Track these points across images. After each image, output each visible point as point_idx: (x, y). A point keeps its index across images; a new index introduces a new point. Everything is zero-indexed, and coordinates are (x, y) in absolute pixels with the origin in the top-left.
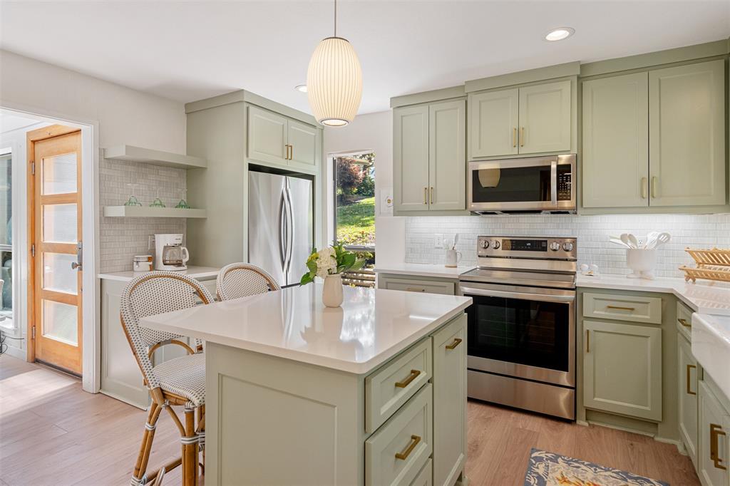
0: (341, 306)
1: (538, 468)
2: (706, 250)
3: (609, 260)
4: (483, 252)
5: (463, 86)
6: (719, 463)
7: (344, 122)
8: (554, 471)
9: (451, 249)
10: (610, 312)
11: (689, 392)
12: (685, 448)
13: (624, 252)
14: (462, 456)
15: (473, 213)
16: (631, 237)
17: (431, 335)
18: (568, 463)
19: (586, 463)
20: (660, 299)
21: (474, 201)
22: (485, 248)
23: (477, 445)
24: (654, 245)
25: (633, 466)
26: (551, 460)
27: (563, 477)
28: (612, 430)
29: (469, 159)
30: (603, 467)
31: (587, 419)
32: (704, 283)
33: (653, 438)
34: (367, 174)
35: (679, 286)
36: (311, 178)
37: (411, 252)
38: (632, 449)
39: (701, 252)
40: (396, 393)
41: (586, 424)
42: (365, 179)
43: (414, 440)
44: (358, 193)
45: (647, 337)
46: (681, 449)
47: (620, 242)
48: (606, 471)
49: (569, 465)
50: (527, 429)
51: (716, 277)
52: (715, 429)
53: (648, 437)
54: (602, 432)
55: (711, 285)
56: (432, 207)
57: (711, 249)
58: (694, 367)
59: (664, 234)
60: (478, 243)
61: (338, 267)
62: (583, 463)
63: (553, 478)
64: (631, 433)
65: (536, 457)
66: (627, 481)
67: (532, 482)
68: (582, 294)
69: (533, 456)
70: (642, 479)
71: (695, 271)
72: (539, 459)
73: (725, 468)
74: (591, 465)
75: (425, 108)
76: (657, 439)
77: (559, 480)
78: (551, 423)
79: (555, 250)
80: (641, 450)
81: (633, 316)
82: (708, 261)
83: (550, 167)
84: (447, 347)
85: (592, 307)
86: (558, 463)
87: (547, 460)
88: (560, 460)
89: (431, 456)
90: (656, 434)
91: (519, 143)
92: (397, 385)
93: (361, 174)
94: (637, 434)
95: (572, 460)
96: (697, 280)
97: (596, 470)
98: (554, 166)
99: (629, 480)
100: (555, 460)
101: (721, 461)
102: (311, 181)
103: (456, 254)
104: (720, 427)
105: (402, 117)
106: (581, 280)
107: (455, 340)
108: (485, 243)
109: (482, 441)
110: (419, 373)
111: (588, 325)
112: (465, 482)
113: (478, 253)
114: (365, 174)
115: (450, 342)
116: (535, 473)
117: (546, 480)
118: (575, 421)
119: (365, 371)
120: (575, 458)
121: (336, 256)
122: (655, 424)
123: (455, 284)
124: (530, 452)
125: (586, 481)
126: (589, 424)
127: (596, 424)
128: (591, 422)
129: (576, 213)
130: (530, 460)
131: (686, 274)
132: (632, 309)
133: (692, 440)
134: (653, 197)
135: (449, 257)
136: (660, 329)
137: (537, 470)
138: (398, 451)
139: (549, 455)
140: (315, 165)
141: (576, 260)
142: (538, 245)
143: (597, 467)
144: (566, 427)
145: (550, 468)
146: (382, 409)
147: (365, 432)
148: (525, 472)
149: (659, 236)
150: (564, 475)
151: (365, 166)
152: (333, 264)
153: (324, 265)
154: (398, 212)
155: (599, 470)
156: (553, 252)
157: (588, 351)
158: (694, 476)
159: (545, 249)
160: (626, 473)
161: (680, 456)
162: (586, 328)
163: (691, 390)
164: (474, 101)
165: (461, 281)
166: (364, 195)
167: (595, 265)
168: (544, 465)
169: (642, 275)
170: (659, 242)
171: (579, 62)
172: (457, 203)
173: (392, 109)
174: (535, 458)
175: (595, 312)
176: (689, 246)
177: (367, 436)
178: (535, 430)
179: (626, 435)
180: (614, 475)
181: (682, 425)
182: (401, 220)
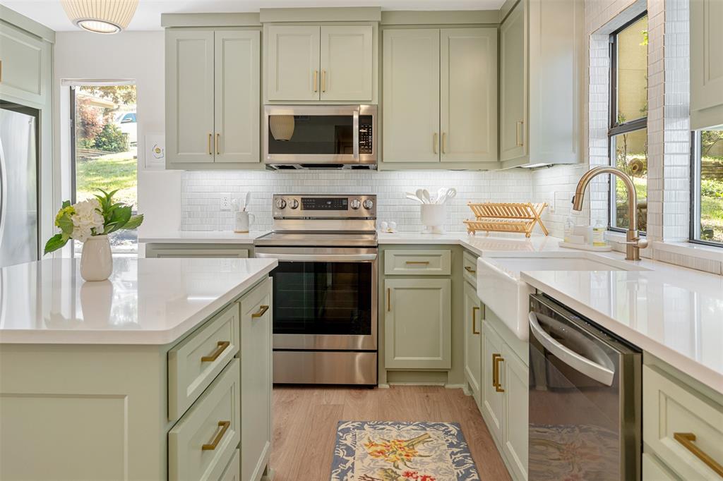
0: (109, 279)
1: (345, 439)
2: (483, 203)
3: (406, 218)
4: (278, 213)
5: (259, 13)
6: (499, 388)
7: (114, 28)
8: (361, 438)
9: (241, 210)
10: (408, 268)
11: (474, 333)
12: (470, 389)
13: (419, 208)
14: (268, 444)
15: (269, 167)
16: (425, 192)
17: (238, 301)
18: (374, 427)
19: (390, 423)
20: (450, 251)
21: (270, 152)
22: (282, 208)
23: (280, 433)
24: (443, 201)
25: (429, 415)
26: (357, 428)
27: (370, 442)
28: (410, 386)
29: (264, 102)
30: (405, 423)
31: (388, 382)
32: (481, 235)
33: (443, 387)
34: (110, 120)
35: (463, 237)
36: (34, 112)
37: (190, 217)
38: (428, 401)
39: (480, 206)
40: (202, 369)
41: (387, 386)
42: (106, 128)
43: (222, 427)
44: (97, 145)
45: (439, 289)
46: (466, 391)
47: (416, 198)
48: (408, 425)
49: (375, 428)
50: (332, 403)
51: (489, 228)
52: (496, 357)
53: (439, 386)
54: (402, 390)
55: (487, 235)
56: (218, 159)
57: (487, 202)
58: (478, 308)
59: (452, 189)
60: (274, 204)
61: (105, 225)
62: (387, 424)
63: (361, 446)
64: (426, 386)
65: (343, 429)
66: (426, 430)
67: (341, 455)
68: (384, 252)
69: (340, 429)
70: (438, 424)
71: (475, 223)
72: (347, 431)
73: (503, 391)
74: (395, 424)
75: (210, 33)
76: (448, 386)
77: (366, 445)
78: (354, 392)
79: (355, 208)
80: (435, 399)
81: (428, 269)
82: (484, 214)
83: (352, 116)
84: (253, 316)
85: (393, 264)
86: (364, 429)
87: (353, 429)
88: (366, 426)
89: (239, 446)
90: (447, 382)
91: (320, 89)
92: (204, 359)
93: (100, 120)
94: (432, 386)
95: (377, 424)
96: (477, 232)
97: (399, 427)
98: (356, 117)
99: (428, 429)
100: (361, 428)
101: (500, 385)
102: (34, 118)
103: (248, 216)
104: (499, 355)
105: (178, 40)
106: (382, 238)
107: (261, 307)
108: (281, 202)
109: (285, 427)
110: (228, 344)
111: (389, 283)
112: (270, 476)
113: (273, 214)
114: (107, 120)
115: (257, 309)
116: (343, 445)
117: (354, 449)
118: (377, 385)
119: (171, 339)
120: (380, 421)
121: (102, 210)
122: (445, 373)
123: (249, 251)
124: (336, 426)
125: (391, 440)
126: (390, 386)
127: (396, 384)
128: (392, 384)
129: (377, 169)
130: (337, 434)
131: (468, 227)
132: (427, 263)
133: (476, 379)
134: (444, 153)
135: (239, 220)
136: (450, 280)
137: (345, 442)
138: (205, 442)
139: (355, 424)
140: (39, 94)
141: (376, 219)
142: (338, 203)
143: (400, 424)
144: (369, 393)
145: (357, 437)
146: (189, 388)
147: (168, 421)
148: (333, 448)
149: (448, 191)
150: (371, 439)
151: (106, 109)
152: (99, 221)
153: (84, 221)
154: (172, 165)
155: (401, 426)
156: (354, 210)
157: (389, 310)
158: (476, 411)
159: (345, 208)
160: (424, 423)
161: (465, 396)
162: (387, 287)
163: (476, 331)
164: (271, 33)
165: (257, 246)
166: (106, 150)
167: (393, 222)
168: (351, 435)
169: (434, 229)
170: (448, 197)
171: (380, 7)
172: (250, 154)
173: (163, 29)
174: (342, 431)
175: (396, 269)
176: (471, 200)
177: (171, 424)
178: (339, 403)
179: (422, 388)
180: (415, 427)
181: (467, 367)
182: (177, 174)
